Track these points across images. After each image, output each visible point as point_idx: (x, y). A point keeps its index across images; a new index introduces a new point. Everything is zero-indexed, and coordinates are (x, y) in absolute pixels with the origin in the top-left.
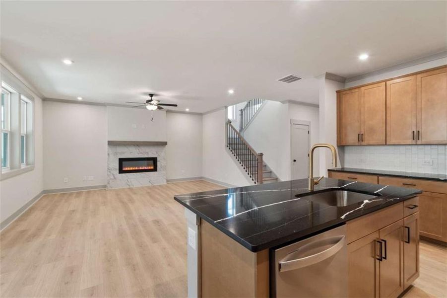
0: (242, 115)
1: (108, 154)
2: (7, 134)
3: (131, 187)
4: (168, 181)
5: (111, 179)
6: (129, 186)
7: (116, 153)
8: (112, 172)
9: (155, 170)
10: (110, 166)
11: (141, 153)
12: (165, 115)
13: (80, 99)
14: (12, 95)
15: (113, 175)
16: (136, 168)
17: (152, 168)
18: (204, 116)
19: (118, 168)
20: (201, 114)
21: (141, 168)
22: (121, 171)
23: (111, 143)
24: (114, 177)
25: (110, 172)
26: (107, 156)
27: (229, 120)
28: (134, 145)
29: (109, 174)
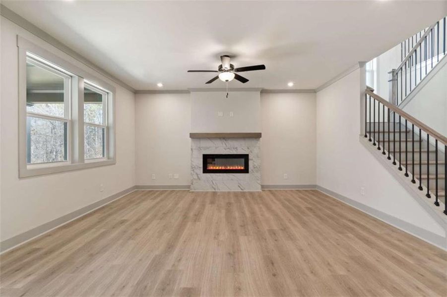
0: (394, 80)
1: (192, 149)
2: (66, 123)
3: (216, 191)
4: (263, 187)
5: (195, 179)
6: (215, 190)
7: (200, 149)
8: (195, 170)
9: (246, 170)
10: (193, 163)
11: (229, 148)
12: (259, 95)
13: (160, 85)
14: (73, 79)
15: (197, 174)
16: (223, 168)
17: (242, 168)
18: (319, 94)
19: (202, 166)
20: (314, 92)
21: (229, 168)
22: (206, 170)
23: (193, 136)
24: (198, 177)
25: (193, 170)
26: (190, 151)
27: (367, 87)
28: (220, 138)
29: (192, 172)
